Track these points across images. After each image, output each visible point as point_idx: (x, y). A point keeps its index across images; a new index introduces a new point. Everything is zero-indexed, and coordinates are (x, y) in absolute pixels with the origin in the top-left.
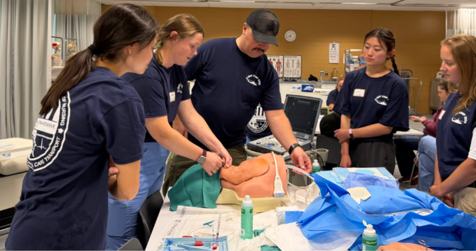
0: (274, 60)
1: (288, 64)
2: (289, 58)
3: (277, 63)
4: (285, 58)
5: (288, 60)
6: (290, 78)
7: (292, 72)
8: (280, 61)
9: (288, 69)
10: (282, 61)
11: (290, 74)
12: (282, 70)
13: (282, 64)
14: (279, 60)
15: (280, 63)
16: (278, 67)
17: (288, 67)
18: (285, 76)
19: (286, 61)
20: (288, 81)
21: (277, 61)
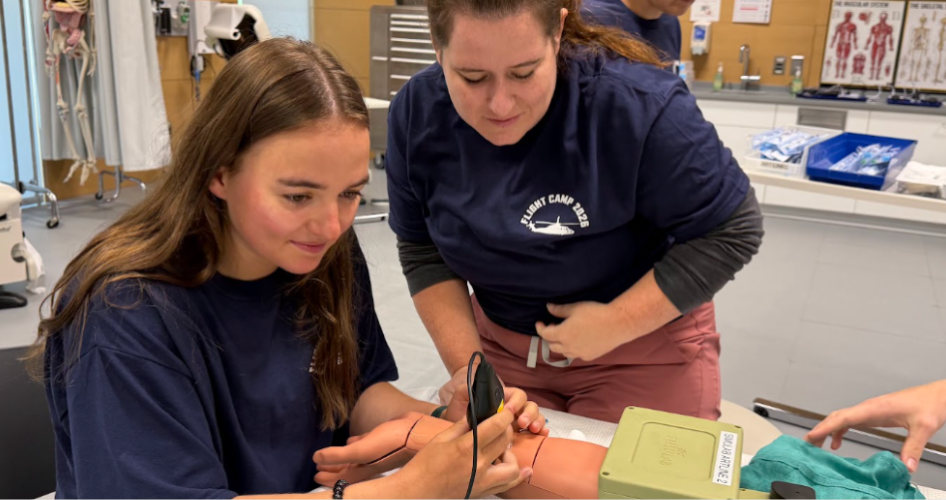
0: (864, 17)
1: (921, 35)
2: (929, 13)
3: (873, 30)
4: (911, 11)
5: (923, 21)
6: (919, 92)
7: (933, 68)
8: (889, 22)
9: (917, 55)
10: (896, 25)
11: (926, 75)
12: (890, 57)
13: (896, 35)
14: (883, 20)
15: (889, 30)
16: (875, 47)
17: (918, 46)
18: (901, 83)
19: (913, 22)
20: (906, 103)
21: (875, 21)
